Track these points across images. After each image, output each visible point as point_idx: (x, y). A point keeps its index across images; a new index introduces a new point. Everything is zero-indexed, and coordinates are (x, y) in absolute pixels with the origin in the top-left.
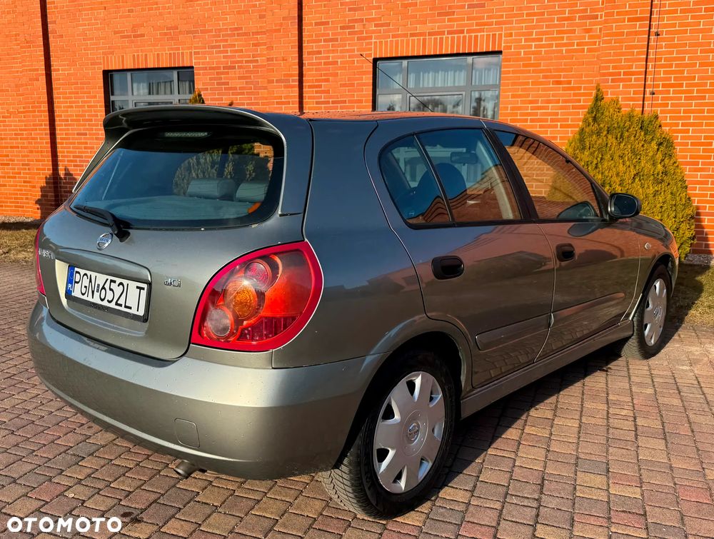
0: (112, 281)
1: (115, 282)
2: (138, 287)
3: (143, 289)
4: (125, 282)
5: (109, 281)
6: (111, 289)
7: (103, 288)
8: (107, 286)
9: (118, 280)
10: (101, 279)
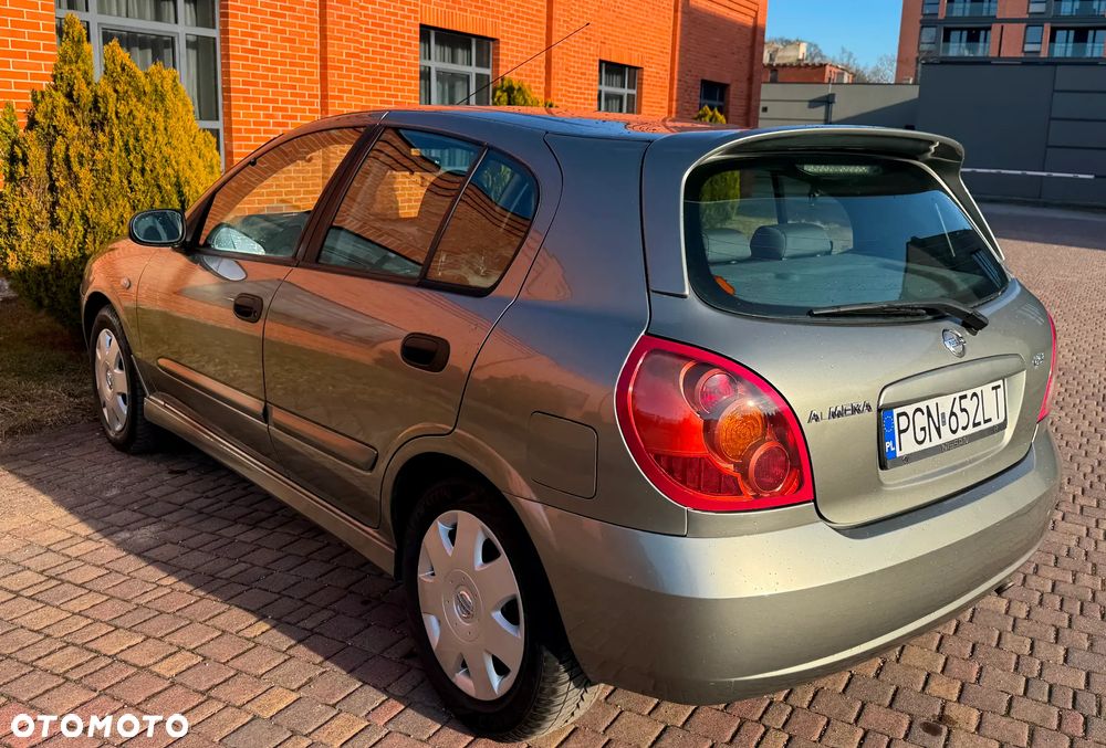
0: (962, 398)
1: (965, 397)
2: (993, 388)
3: (999, 386)
4: (978, 390)
5: (958, 400)
6: (963, 410)
7: (953, 414)
8: (957, 410)
9: (969, 393)
10: (945, 404)
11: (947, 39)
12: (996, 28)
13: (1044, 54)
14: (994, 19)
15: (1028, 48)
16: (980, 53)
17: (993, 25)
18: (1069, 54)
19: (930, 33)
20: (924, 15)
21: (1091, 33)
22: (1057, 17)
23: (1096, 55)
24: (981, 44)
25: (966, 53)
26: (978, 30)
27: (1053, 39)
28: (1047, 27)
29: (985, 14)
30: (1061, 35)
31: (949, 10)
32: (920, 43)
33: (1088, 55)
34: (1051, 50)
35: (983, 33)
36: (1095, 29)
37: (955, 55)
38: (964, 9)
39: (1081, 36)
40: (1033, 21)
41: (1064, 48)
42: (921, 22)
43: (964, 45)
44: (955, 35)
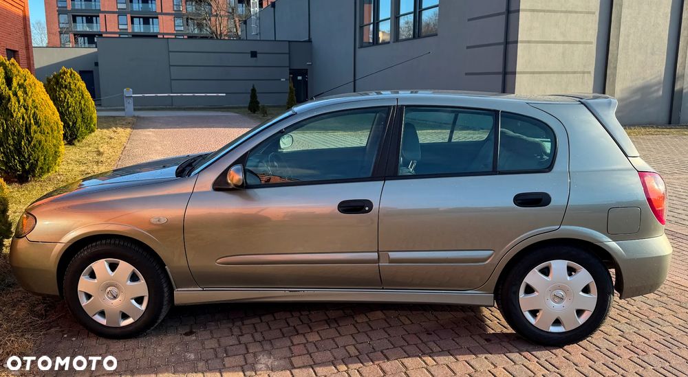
11: (75, 21)
12: (102, 16)
13: (130, 30)
14: (100, 11)
15: (121, 27)
16: (95, 30)
17: (100, 14)
18: (142, 31)
19: (64, 18)
20: (59, 7)
21: (151, 20)
22: (132, 12)
23: (155, 31)
24: (95, 25)
25: (88, 29)
26: (92, 17)
27: (132, 23)
28: (129, 16)
29: (93, 8)
30: (136, 20)
31: (73, 5)
32: (59, 23)
33: (152, 31)
34: (133, 28)
35: (94, 18)
36: (153, 18)
37: (82, 30)
38: (81, 5)
39: (146, 21)
40: (121, 13)
41: (139, 28)
42: (58, 11)
43: (85, 24)
44: (79, 19)
